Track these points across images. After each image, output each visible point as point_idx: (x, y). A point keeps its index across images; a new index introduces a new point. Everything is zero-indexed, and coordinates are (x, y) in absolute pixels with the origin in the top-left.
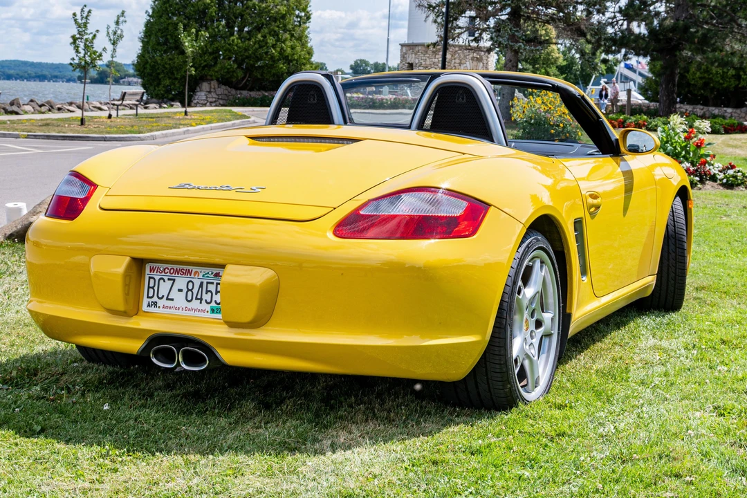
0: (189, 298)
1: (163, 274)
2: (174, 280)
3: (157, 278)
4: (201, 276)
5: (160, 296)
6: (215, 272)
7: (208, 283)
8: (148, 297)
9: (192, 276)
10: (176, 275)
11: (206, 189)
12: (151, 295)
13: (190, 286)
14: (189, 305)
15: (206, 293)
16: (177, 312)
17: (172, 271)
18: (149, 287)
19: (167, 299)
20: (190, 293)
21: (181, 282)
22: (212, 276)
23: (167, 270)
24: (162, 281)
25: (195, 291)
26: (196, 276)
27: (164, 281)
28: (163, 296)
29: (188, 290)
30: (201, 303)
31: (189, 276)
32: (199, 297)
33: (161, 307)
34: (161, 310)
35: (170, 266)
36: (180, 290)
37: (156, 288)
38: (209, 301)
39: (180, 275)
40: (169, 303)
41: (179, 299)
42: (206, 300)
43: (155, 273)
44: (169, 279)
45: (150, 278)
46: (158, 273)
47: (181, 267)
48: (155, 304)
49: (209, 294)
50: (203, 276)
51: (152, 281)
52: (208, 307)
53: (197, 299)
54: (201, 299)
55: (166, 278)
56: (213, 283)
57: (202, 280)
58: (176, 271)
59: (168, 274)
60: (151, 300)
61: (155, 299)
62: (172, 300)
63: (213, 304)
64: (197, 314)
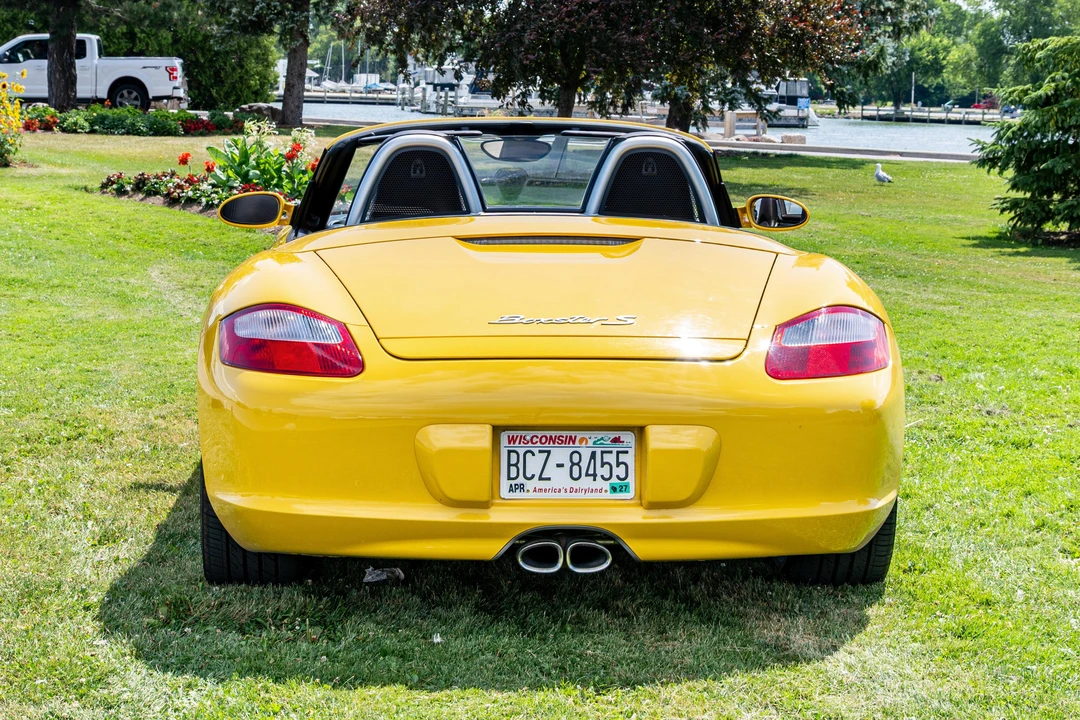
0: (576, 474)
1: (530, 444)
2: (549, 452)
3: (521, 451)
4: (590, 443)
5: (529, 475)
6: (612, 437)
7: (603, 452)
8: (509, 478)
9: (577, 444)
10: (551, 444)
11: (550, 322)
12: (513, 474)
13: (576, 458)
14: (576, 485)
15: (602, 466)
16: (557, 495)
17: (544, 440)
18: (509, 465)
19: (541, 478)
20: (576, 468)
21: (560, 454)
22: (608, 442)
23: (535, 440)
24: (529, 455)
25: (584, 464)
26: (584, 444)
27: (533, 455)
28: (533, 476)
29: (573, 464)
30: (595, 480)
31: (571, 444)
32: (591, 472)
33: (531, 490)
34: (531, 495)
35: (540, 434)
36: (559, 466)
37: (521, 465)
38: (607, 476)
39: (556, 445)
40: (543, 485)
41: (560, 478)
42: (602, 477)
43: (517, 444)
44: (540, 452)
45: (509, 452)
46: (522, 445)
47: (558, 433)
48: (521, 487)
49: (607, 466)
50: (594, 443)
51: (514, 456)
52: (606, 485)
53: (587, 475)
54: (594, 475)
55: (536, 451)
56: (611, 452)
57: (594, 449)
58: (551, 439)
59: (539, 444)
60: (513, 482)
61: (521, 479)
62: (549, 479)
63: (614, 480)
64: (589, 495)
